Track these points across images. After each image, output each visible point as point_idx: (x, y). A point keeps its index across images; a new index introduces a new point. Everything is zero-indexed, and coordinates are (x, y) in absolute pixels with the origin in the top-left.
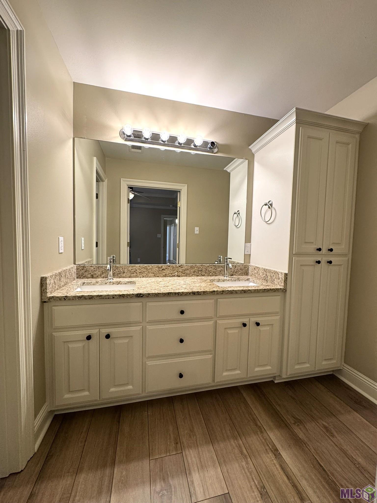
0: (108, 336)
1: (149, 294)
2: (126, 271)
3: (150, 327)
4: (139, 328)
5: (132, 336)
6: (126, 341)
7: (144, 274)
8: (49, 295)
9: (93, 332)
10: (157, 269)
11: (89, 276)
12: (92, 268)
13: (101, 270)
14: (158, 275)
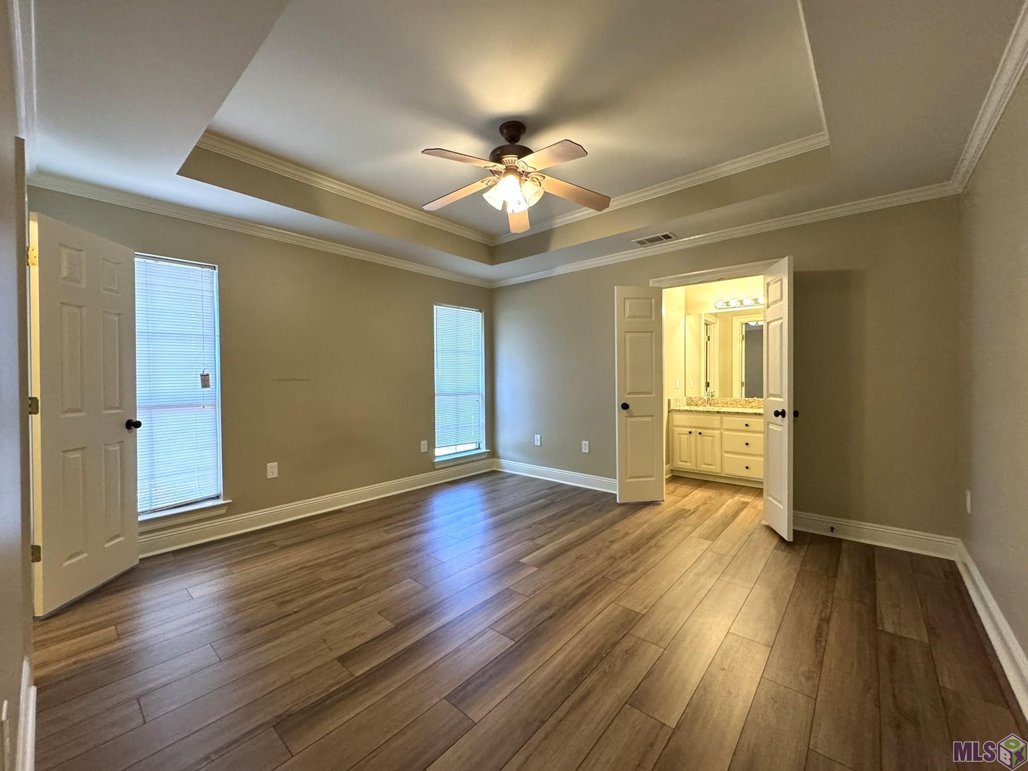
0: (700, 433)
1: (724, 412)
2: (719, 402)
3: (726, 433)
4: (719, 432)
5: (714, 436)
6: (711, 438)
7: (734, 406)
8: (671, 408)
9: (693, 430)
10: (745, 402)
11: (694, 404)
12: (696, 399)
13: (702, 400)
14: (745, 406)
